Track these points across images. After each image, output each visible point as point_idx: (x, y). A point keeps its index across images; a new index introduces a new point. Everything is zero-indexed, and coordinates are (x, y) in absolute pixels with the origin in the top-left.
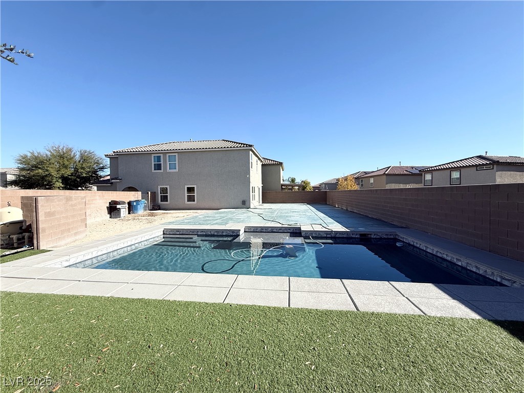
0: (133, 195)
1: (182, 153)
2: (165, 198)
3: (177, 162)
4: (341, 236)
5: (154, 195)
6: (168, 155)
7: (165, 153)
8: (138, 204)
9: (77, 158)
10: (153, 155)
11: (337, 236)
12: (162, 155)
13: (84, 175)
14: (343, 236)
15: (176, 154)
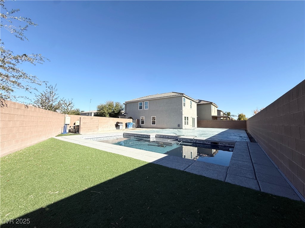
0: (129, 120)
1: (150, 100)
2: (143, 123)
3: (148, 105)
4: (199, 142)
5: (138, 121)
6: (145, 102)
7: (143, 101)
8: (129, 124)
9: (115, 105)
10: (139, 102)
11: (197, 142)
12: (142, 102)
13: (116, 112)
14: (200, 142)
15: (148, 101)
